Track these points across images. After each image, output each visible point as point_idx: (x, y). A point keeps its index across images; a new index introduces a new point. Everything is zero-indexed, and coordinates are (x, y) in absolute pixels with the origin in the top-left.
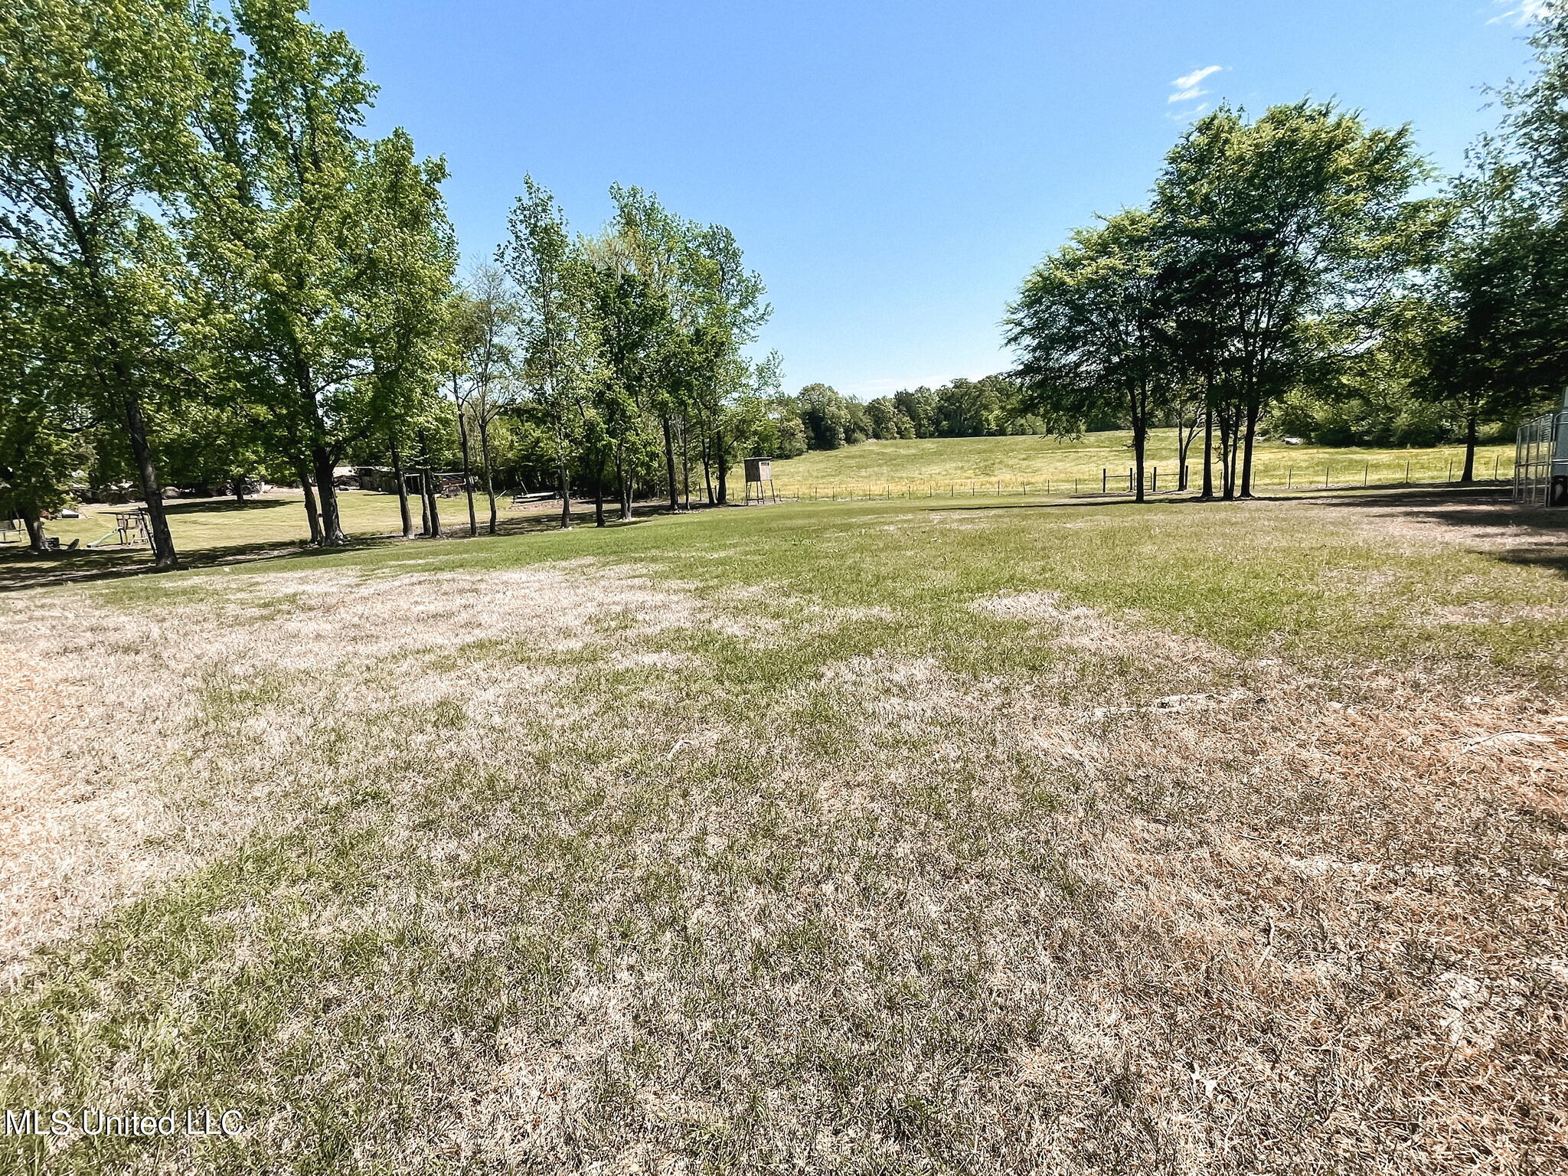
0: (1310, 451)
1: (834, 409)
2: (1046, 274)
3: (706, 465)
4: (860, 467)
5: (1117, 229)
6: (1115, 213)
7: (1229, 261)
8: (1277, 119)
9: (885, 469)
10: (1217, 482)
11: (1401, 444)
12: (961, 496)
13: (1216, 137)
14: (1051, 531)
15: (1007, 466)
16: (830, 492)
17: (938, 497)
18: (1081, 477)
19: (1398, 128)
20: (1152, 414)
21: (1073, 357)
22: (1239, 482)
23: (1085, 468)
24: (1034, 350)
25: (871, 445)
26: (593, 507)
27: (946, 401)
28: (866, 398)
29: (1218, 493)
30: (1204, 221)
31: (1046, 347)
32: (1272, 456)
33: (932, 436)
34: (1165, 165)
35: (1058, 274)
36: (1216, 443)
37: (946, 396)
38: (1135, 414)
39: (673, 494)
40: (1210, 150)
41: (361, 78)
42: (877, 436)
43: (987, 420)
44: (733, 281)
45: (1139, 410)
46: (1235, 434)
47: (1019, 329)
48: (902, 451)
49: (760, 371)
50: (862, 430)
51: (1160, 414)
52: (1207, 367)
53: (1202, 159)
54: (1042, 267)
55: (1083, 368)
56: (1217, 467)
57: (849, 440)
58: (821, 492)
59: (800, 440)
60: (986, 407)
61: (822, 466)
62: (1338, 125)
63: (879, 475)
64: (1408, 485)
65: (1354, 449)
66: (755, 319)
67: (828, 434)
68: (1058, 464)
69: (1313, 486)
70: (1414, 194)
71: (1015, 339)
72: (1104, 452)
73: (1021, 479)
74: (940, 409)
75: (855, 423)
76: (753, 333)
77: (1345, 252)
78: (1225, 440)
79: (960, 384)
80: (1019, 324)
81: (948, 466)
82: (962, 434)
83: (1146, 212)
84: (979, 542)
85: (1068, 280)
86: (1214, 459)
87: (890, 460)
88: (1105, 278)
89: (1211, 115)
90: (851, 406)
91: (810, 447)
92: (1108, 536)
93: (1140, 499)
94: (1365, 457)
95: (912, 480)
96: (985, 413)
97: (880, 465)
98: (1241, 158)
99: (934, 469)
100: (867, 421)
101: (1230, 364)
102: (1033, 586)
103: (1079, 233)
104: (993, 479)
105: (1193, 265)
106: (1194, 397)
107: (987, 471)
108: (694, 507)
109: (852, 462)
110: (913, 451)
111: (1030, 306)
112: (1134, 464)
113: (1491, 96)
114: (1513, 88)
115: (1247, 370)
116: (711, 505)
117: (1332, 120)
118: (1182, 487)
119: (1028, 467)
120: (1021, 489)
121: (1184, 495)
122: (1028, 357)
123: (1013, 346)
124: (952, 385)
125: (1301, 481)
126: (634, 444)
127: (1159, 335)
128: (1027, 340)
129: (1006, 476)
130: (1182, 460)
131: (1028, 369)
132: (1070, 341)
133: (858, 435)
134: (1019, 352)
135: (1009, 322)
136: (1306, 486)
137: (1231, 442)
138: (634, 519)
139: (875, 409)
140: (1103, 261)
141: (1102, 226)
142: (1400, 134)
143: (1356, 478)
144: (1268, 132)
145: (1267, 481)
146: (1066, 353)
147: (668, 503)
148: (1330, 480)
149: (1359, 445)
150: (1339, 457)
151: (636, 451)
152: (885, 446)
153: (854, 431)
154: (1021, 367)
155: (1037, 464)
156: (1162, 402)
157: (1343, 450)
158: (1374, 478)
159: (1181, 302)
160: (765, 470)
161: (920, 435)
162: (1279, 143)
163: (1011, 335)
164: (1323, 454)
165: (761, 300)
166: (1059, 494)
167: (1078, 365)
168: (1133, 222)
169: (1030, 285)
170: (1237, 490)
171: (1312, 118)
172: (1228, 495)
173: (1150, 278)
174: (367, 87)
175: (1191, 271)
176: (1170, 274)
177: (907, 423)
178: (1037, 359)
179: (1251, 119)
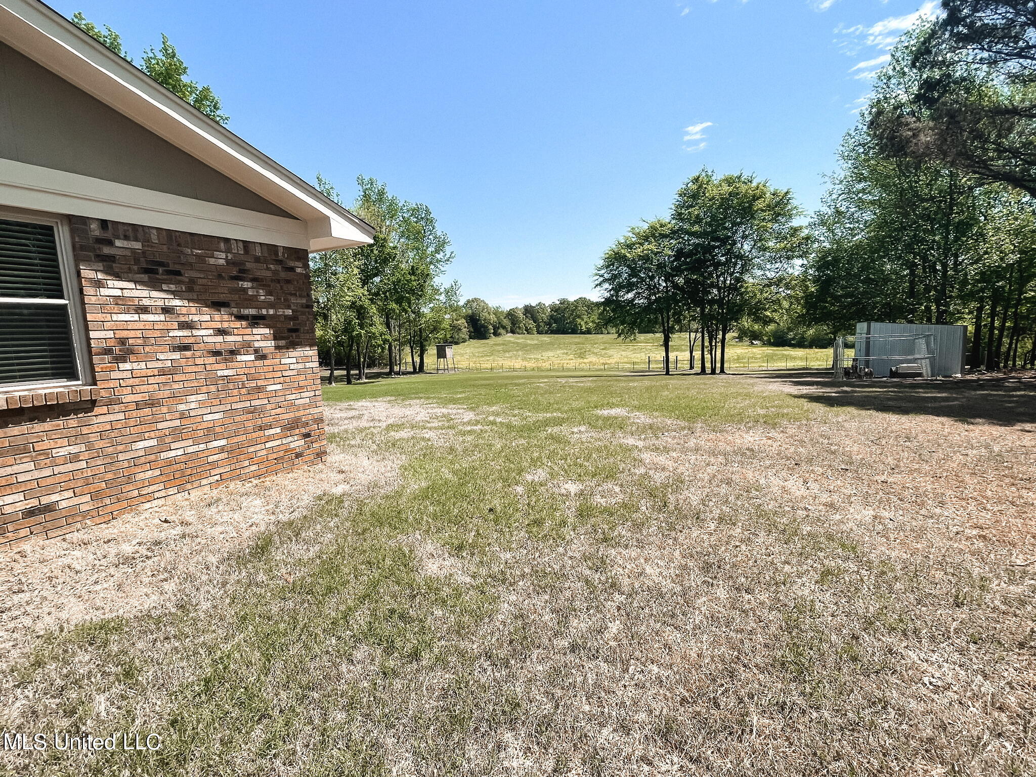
0: (763, 348)
1: (486, 314)
2: (616, 250)
3: (412, 348)
4: (505, 351)
5: (653, 228)
6: (652, 220)
7: (709, 249)
8: (729, 181)
9: (520, 353)
10: (708, 365)
11: (810, 347)
12: (569, 370)
13: (700, 186)
14: (623, 386)
15: (593, 353)
16: (489, 366)
17: (554, 370)
18: (637, 360)
19: (785, 191)
20: (673, 327)
21: (630, 296)
22: (718, 365)
23: (639, 355)
24: (610, 290)
25: (509, 337)
26: (345, 372)
27: (555, 312)
28: (506, 307)
29: (708, 371)
30: (696, 228)
31: (617, 290)
32: (743, 351)
33: (546, 333)
34: (677, 197)
35: (623, 251)
36: (707, 344)
37: (554, 308)
38: (664, 327)
39: (391, 366)
40: (698, 192)
41: (218, 112)
42: (513, 332)
43: (580, 324)
44: (431, 237)
45: (666, 325)
46: (716, 339)
47: (602, 279)
48: (529, 342)
49: (447, 292)
50: (504, 328)
51: (677, 327)
52: (701, 303)
53: (695, 196)
54: (614, 246)
55: (636, 302)
56: (707, 356)
57: (496, 334)
58: (484, 366)
59: (465, 332)
60: (579, 317)
61: (481, 350)
62: (758, 188)
63: (516, 357)
64: (807, 369)
65: (787, 348)
66: (444, 260)
67: (482, 329)
68: (623, 353)
69: (760, 369)
70: (795, 223)
71: (600, 284)
72: (649, 346)
73: (602, 361)
74: (551, 316)
75: (500, 323)
76: (443, 269)
77: (765, 249)
78: (710, 343)
79: (563, 302)
80: (602, 276)
81: (558, 352)
82: (564, 332)
83: (668, 221)
84: (590, 391)
85: (628, 255)
86: (706, 353)
87: (524, 347)
88: (647, 255)
89: (698, 174)
90: (496, 313)
91: (471, 338)
92: (648, 389)
93: (667, 373)
94: (792, 353)
95: (537, 360)
96: (579, 320)
97: (517, 351)
98: (713, 198)
99: (550, 354)
100: (506, 322)
101: (712, 302)
102: (618, 406)
103: (633, 229)
104: (585, 360)
105: (691, 251)
106: (694, 319)
107: (581, 356)
108: (405, 373)
109: (500, 348)
110: (536, 342)
111: (607, 267)
112: (664, 354)
113: (826, 179)
114: (835, 176)
115: (721, 306)
116: (414, 372)
117: (754, 184)
118: (692, 367)
119: (606, 354)
120: (603, 367)
121: (693, 371)
122: (607, 295)
123: (598, 288)
124: (558, 303)
125: (754, 366)
126: (374, 334)
127: (676, 286)
128: (606, 285)
129: (592, 359)
130: (691, 353)
131: (608, 302)
132: (630, 287)
133: (501, 331)
134: (602, 292)
135: (597, 275)
136: (757, 368)
137: (714, 344)
138: (367, 381)
139: (511, 315)
140: (646, 246)
141: (646, 226)
142: (787, 193)
143: (781, 365)
144: (726, 188)
145: (737, 365)
146: (627, 293)
147: (387, 370)
148: (769, 365)
149: (789, 346)
150: (777, 352)
151: (375, 338)
152: (518, 338)
153: (498, 328)
154: (603, 300)
155: (610, 352)
156: (678, 321)
157: (781, 348)
158: (790, 365)
159: (686, 269)
160: (449, 352)
161: (539, 332)
162: (730, 194)
163: (597, 282)
164: (769, 350)
165: (448, 249)
166: (623, 370)
167: (633, 300)
168: (662, 226)
169: (607, 256)
170: (718, 369)
171: (744, 183)
172: (713, 372)
173: (670, 256)
174: (222, 117)
175: (690, 254)
176: (680, 254)
177: (531, 324)
178: (612, 296)
179: (717, 178)
